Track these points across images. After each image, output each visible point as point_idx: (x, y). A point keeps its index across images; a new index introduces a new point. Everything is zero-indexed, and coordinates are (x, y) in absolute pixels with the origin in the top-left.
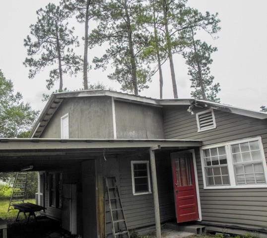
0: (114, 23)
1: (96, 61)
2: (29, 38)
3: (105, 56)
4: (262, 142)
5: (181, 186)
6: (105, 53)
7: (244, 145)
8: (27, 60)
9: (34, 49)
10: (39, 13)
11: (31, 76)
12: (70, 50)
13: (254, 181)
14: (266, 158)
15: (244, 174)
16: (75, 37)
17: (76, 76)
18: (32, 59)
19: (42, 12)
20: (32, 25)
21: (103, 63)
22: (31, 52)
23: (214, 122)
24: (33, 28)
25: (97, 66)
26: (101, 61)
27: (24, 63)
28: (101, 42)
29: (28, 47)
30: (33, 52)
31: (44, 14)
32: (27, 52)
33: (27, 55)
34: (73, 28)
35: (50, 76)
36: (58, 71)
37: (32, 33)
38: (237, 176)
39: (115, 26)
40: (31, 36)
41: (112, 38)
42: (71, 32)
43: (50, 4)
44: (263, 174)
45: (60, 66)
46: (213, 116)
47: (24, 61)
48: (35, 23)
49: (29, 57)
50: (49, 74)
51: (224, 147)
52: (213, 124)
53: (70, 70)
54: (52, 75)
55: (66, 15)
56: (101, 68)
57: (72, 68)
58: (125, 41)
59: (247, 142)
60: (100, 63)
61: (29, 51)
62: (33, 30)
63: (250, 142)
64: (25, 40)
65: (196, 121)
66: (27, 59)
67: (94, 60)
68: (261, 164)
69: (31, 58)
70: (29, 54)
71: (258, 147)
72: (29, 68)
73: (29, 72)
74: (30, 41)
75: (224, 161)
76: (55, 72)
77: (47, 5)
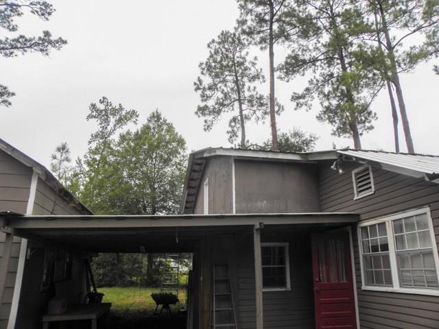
0: (318, 41)
1: (296, 97)
2: (200, 81)
3: (307, 89)
4: (431, 216)
5: (326, 282)
6: (307, 85)
7: (409, 221)
8: (200, 109)
9: (208, 93)
10: (211, 46)
11: (208, 128)
12: (252, 88)
13: (424, 282)
14: (437, 243)
15: (411, 269)
16: (260, 71)
17: (264, 123)
18: (206, 107)
19: (215, 44)
20: (201, 64)
21: (306, 100)
22: (205, 98)
23: (372, 185)
24: (204, 66)
25: (297, 105)
26: (303, 97)
27: (196, 113)
28: (303, 70)
29: (200, 92)
30: (208, 97)
31: (218, 46)
32: (200, 99)
33: (200, 101)
34: (256, 58)
35: (230, 125)
36: (239, 118)
37: (202, 73)
38: (402, 271)
39: (318, 45)
40: (202, 77)
41: (318, 63)
42: (254, 64)
43: (223, 32)
44: (434, 271)
45: (241, 111)
46: (371, 176)
47: (196, 110)
48: (205, 61)
49: (202, 104)
50: (228, 123)
51: (384, 223)
52: (370, 188)
53: (254, 116)
54: (233, 124)
55: (247, 43)
56: (304, 107)
57: (257, 112)
58: (338, 64)
59: (412, 216)
60: (301, 101)
61: (203, 96)
62: (203, 69)
63: (416, 216)
64: (195, 84)
65: (352, 182)
66: (199, 106)
67: (293, 97)
68: (430, 253)
69: (206, 105)
70: (202, 100)
71: (426, 226)
72: (203, 118)
73: (204, 124)
74: (201, 84)
75: (385, 247)
76: (234, 120)
77: (220, 34)
